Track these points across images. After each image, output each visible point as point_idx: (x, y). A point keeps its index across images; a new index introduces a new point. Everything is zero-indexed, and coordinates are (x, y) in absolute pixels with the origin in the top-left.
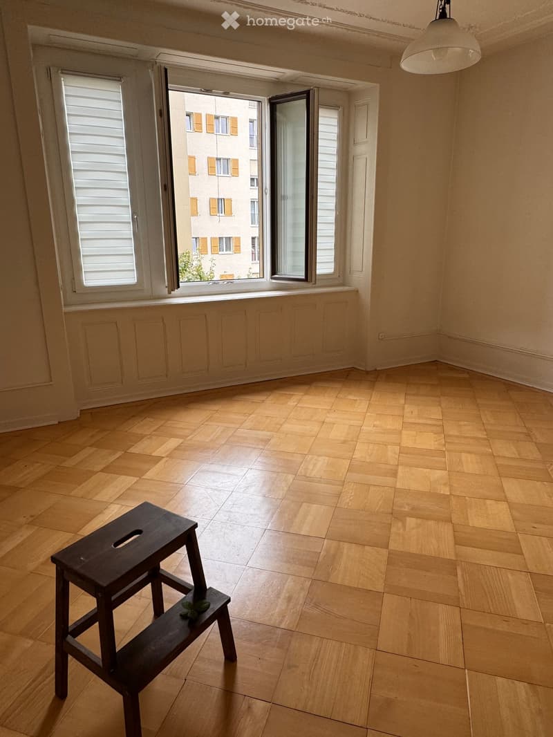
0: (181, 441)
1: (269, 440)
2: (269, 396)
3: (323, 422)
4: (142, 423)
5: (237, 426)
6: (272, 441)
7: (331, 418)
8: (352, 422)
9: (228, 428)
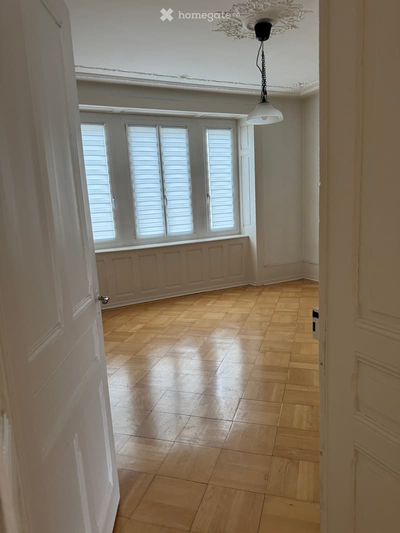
0: (143, 325)
1: (194, 323)
2: (195, 301)
3: (227, 313)
4: (120, 318)
5: (176, 317)
6: (196, 323)
7: (231, 311)
8: (243, 312)
9: (170, 318)
